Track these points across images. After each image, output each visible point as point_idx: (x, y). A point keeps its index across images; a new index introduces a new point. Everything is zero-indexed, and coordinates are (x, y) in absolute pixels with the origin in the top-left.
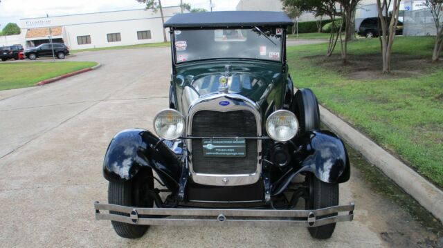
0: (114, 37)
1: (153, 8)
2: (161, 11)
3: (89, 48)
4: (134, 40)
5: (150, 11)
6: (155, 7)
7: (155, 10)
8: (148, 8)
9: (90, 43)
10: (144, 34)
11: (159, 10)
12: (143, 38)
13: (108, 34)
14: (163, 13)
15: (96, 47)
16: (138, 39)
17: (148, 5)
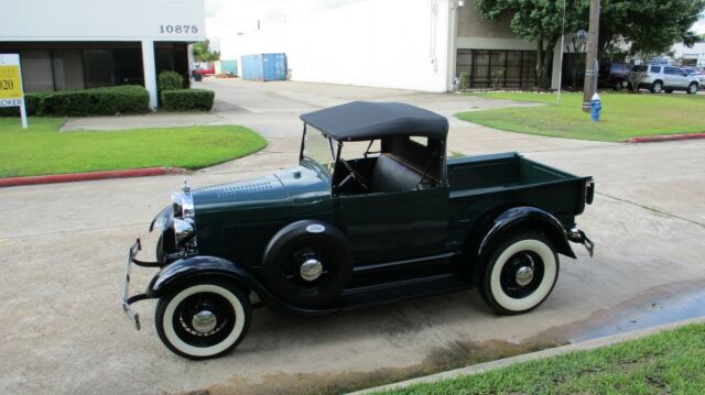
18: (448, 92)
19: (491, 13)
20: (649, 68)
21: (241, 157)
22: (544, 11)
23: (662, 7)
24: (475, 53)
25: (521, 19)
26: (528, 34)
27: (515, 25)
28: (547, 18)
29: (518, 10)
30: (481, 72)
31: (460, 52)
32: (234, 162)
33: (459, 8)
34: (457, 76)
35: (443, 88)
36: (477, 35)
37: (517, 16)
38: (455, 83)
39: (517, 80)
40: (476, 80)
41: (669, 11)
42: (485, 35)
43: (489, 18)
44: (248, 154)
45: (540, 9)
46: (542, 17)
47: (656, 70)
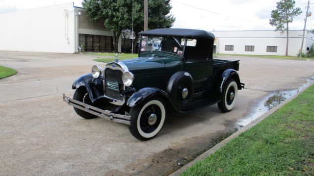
0: (250, 48)
1: (281, 30)
2: (288, 33)
3: (232, 53)
4: (264, 52)
5: (279, 32)
6: (283, 29)
7: (283, 32)
8: (277, 30)
9: (233, 50)
10: (272, 49)
11: (286, 32)
12: (270, 51)
13: (246, 46)
14: (289, 34)
15: (237, 54)
16: (267, 51)
17: (278, 28)
18: (76, 53)
19: (95, 18)
20: (153, 45)
21: (9, 76)
22: (119, 18)
23: (160, 21)
24: (86, 36)
25: (109, 21)
26: (112, 28)
27: (106, 24)
28: (121, 22)
29: (107, 18)
30: (90, 44)
31: (80, 35)
32: (6, 79)
33: (79, 15)
34: (80, 45)
35: (73, 51)
36: (87, 28)
37: (107, 20)
38: (79, 49)
39: (104, 48)
40: (88, 48)
41: (163, 22)
42: (90, 28)
43: (94, 21)
44: (12, 75)
45: (118, 17)
46: (119, 21)
47: (155, 46)
